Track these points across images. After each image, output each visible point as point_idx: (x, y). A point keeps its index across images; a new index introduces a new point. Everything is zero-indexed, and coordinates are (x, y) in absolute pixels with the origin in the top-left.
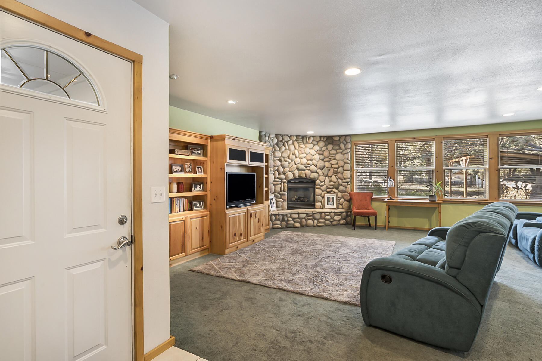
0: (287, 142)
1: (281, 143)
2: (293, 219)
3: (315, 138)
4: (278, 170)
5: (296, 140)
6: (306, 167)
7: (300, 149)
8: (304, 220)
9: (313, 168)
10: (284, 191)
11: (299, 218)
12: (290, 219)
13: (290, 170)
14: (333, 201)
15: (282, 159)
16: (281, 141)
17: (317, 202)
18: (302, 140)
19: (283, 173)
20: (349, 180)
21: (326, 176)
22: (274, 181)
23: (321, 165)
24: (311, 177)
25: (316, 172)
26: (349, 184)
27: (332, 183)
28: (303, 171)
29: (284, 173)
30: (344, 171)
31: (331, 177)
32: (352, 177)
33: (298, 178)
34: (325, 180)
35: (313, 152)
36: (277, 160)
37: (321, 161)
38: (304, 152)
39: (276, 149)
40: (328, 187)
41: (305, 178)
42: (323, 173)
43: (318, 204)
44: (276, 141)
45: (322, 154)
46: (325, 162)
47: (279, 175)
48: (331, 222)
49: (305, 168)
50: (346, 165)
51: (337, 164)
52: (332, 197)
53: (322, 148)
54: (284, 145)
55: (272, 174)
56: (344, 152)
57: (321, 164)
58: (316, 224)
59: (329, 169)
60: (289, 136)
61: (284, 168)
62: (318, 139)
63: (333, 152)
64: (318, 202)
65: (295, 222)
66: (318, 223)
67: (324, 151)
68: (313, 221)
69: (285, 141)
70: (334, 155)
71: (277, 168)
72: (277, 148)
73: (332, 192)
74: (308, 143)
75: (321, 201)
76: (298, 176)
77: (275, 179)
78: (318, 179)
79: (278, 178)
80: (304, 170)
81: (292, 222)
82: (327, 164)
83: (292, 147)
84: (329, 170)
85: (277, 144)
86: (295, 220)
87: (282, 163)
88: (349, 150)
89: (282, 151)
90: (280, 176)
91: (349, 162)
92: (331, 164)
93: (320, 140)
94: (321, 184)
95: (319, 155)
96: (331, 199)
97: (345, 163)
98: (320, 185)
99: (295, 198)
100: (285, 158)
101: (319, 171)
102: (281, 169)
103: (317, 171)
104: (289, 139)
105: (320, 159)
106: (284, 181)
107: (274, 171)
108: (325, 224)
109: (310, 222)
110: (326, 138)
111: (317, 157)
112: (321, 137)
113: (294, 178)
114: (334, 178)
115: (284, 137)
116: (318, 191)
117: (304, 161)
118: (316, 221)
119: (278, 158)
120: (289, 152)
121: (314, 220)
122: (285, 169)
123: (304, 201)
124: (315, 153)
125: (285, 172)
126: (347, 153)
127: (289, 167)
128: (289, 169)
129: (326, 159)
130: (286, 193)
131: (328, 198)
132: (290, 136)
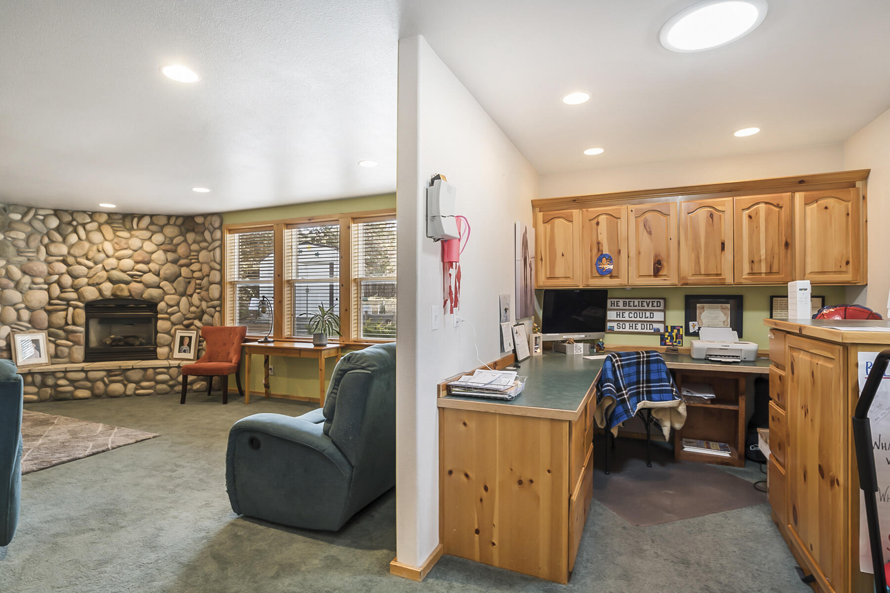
0: (84, 225)
1: (69, 226)
2: (72, 382)
3: (154, 218)
4: (58, 282)
5: (107, 223)
6: (132, 276)
7: (115, 240)
8: (100, 385)
9: (149, 278)
10: (74, 324)
11: (87, 379)
12: (62, 382)
13: (91, 282)
14: (189, 345)
15: (71, 260)
16: (70, 223)
17: (160, 347)
18: (121, 221)
19: (72, 287)
20: (216, 303)
21: (183, 294)
22: (50, 304)
23: (168, 272)
24: (143, 296)
25: (159, 287)
26: (217, 311)
27: (193, 309)
28: (123, 285)
29: (76, 289)
30: (211, 283)
31: (191, 296)
32: (221, 298)
33: (112, 297)
34: (179, 302)
35: (149, 246)
36: (58, 261)
37: (169, 264)
38: (126, 246)
39: (54, 240)
40: (188, 316)
41: (131, 298)
42: (175, 289)
43: (162, 351)
44: (54, 223)
45: (174, 251)
46: (182, 266)
47: (62, 292)
48: (172, 387)
49: (129, 278)
50: (213, 272)
51: (200, 270)
52: (189, 337)
53: (172, 239)
54: (75, 231)
55: (41, 289)
56: (210, 248)
57: (169, 269)
58: (133, 390)
59: (188, 280)
60: (89, 215)
61: (74, 277)
62: (163, 221)
63: (194, 247)
64: (163, 346)
65: (76, 388)
66: (136, 389)
67: (179, 244)
68: (125, 386)
69: (79, 224)
70: (195, 254)
71: (56, 277)
72: (58, 237)
73: (192, 327)
74: (138, 229)
75: (167, 343)
76: (113, 295)
77: (50, 298)
78: (162, 300)
79: (58, 298)
80: (127, 283)
81: (70, 388)
82: (184, 271)
83: (96, 237)
84: (189, 282)
85: (58, 229)
86: (76, 384)
87: (71, 268)
88: (218, 243)
89: (68, 244)
90: (64, 295)
91: (218, 267)
92: (192, 271)
93: (168, 224)
94: (170, 310)
95: (165, 253)
96: (187, 341)
97: (212, 269)
98: (167, 313)
99: (111, 338)
100: (79, 257)
101: (163, 284)
102: (67, 280)
103: (160, 285)
104: (89, 220)
105: (169, 260)
106: (73, 304)
107: (49, 284)
108: (155, 391)
109: (117, 387)
110: (180, 221)
111: (159, 256)
112: (169, 217)
113: (100, 298)
114: (195, 299)
115: (75, 215)
116: (162, 325)
117: (127, 263)
118: (131, 386)
119: (61, 258)
120: (87, 245)
121: (126, 382)
122: (77, 281)
123: (133, 345)
124: (154, 248)
125: (76, 286)
126: (214, 249)
127: (88, 276)
128: (89, 281)
129: (182, 262)
130: (82, 329)
131: (182, 338)
132: (90, 213)
